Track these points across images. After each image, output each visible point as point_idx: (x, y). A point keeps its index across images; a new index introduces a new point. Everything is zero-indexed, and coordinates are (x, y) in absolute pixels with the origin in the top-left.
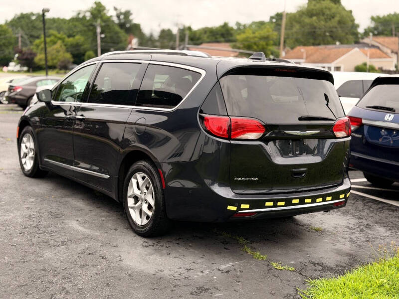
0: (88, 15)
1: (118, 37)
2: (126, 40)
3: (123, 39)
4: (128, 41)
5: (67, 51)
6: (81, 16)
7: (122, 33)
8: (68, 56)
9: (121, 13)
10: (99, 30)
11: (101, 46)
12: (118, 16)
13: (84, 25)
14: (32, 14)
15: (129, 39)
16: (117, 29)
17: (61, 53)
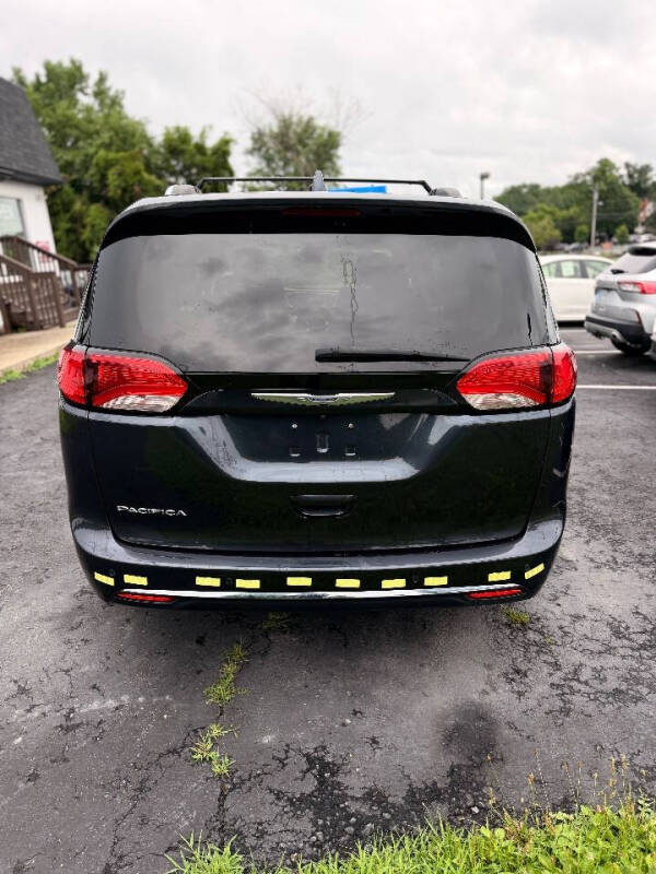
0: (588, 178)
1: (627, 203)
2: (637, 206)
3: (633, 204)
4: (641, 206)
5: (556, 227)
6: (579, 181)
7: (632, 197)
8: (557, 233)
9: (636, 171)
10: (596, 196)
11: (598, 217)
12: (630, 176)
13: (581, 192)
14: (524, 186)
15: (641, 204)
16: (627, 192)
17: (548, 231)
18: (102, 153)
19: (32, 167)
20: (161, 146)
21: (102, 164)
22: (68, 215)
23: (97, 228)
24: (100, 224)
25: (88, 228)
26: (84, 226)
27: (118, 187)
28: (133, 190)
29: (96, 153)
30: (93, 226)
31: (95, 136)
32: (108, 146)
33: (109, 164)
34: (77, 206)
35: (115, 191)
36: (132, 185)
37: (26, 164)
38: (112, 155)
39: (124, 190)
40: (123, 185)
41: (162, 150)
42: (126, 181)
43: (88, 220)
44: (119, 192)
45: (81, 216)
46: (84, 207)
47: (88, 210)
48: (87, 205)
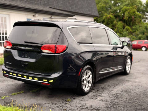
18: (125, 7)
19: (90, 13)
20: (145, 4)
21: (124, 10)
22: (112, 25)
23: (119, 28)
24: (120, 27)
25: (117, 28)
26: (115, 28)
27: (127, 16)
28: (132, 17)
29: (123, 7)
30: (118, 28)
31: (124, 3)
32: (127, 5)
33: (126, 10)
34: (115, 22)
35: (126, 18)
36: (132, 16)
37: (88, 12)
38: (127, 8)
39: (129, 17)
40: (129, 16)
41: (145, 5)
42: (130, 15)
43: (117, 26)
44: (127, 18)
45: (115, 25)
46: (117, 22)
47: (117, 23)
48: (118, 22)
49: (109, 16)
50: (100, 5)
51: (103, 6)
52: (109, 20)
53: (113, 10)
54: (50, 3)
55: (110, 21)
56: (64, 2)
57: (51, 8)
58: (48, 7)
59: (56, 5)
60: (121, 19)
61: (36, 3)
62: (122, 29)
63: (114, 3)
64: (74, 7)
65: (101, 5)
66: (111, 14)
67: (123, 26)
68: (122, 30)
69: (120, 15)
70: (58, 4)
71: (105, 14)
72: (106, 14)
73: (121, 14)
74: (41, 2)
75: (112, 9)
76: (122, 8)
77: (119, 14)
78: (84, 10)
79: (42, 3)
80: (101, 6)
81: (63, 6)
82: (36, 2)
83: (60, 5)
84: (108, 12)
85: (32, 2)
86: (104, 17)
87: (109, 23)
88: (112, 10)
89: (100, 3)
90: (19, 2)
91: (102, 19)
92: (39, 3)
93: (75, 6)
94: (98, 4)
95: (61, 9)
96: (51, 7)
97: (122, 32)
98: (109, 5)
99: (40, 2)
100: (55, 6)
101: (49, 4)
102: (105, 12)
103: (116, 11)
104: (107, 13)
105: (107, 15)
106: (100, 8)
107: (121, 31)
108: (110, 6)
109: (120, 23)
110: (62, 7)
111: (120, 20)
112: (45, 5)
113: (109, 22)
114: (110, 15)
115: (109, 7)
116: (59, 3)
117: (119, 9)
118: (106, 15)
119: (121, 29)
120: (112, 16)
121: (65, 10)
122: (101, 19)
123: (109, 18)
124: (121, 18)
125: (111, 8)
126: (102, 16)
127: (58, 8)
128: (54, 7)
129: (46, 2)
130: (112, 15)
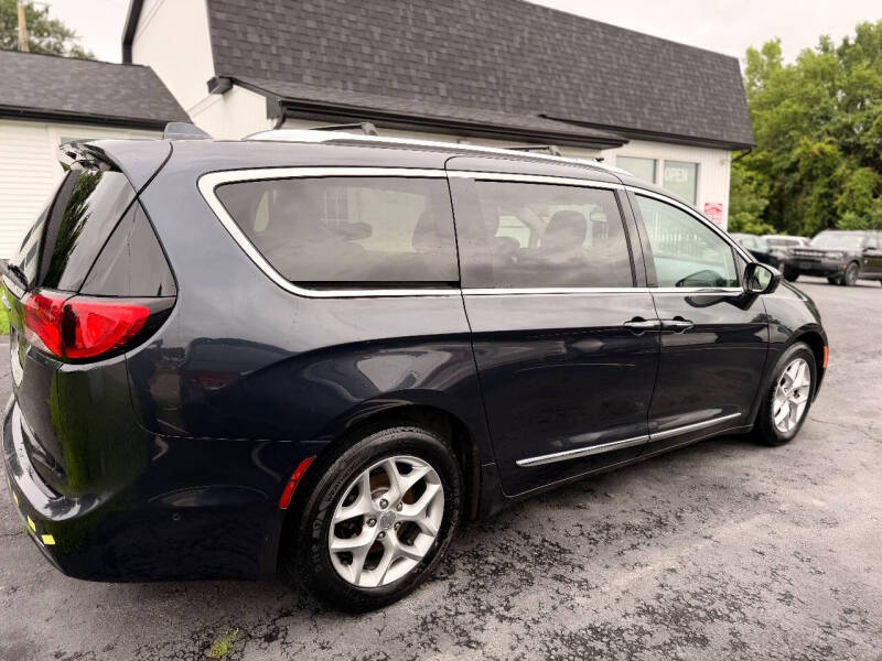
23: (856, 193)
24: (860, 190)
25: (845, 194)
30: (851, 191)
34: (839, 171)
37: (708, 131)
43: (848, 185)
45: (842, 180)
46: (848, 172)
47: (851, 174)
48: (853, 169)
49: (815, 148)
50: (782, 110)
51: (795, 113)
52: (815, 162)
53: (839, 125)
54: (542, 100)
55: (820, 165)
56: (604, 95)
57: (544, 116)
58: (532, 115)
59: (566, 107)
60: (870, 158)
61: (487, 103)
62: (871, 195)
63: (843, 98)
64: (646, 111)
65: (788, 107)
66: (828, 139)
67: (874, 186)
68: (866, 201)
69: (866, 144)
70: (578, 103)
71: (802, 142)
72: (804, 140)
73: (868, 141)
74: (508, 96)
75: (834, 120)
76: (875, 117)
77: (863, 140)
78: (687, 122)
79: (508, 103)
80: (790, 110)
81: (596, 109)
82: (483, 99)
83: (584, 106)
84: (815, 134)
85: (470, 100)
86: (798, 151)
87: (814, 172)
88: (835, 124)
89: (787, 101)
90: (416, 101)
91: (789, 159)
92: (497, 101)
93: (649, 106)
94: (776, 106)
95: (585, 119)
96: (544, 113)
97: (867, 210)
98: (823, 105)
99: (503, 99)
100: (565, 110)
101: (538, 103)
102: (804, 132)
103: (849, 128)
104: (811, 138)
105: (810, 143)
106: (786, 117)
107: (863, 205)
108: (823, 109)
109: (862, 175)
110: (593, 111)
111: (864, 163)
112: (519, 108)
113: (816, 168)
114: (823, 145)
115: (821, 113)
116: (580, 100)
117: (864, 119)
118: (806, 144)
119: (865, 195)
120: (828, 148)
121: (606, 123)
122: (783, 159)
123: (816, 156)
124: (870, 155)
125: (827, 118)
126: (790, 150)
127: (574, 117)
128: (560, 113)
129: (525, 98)
130: (830, 142)
